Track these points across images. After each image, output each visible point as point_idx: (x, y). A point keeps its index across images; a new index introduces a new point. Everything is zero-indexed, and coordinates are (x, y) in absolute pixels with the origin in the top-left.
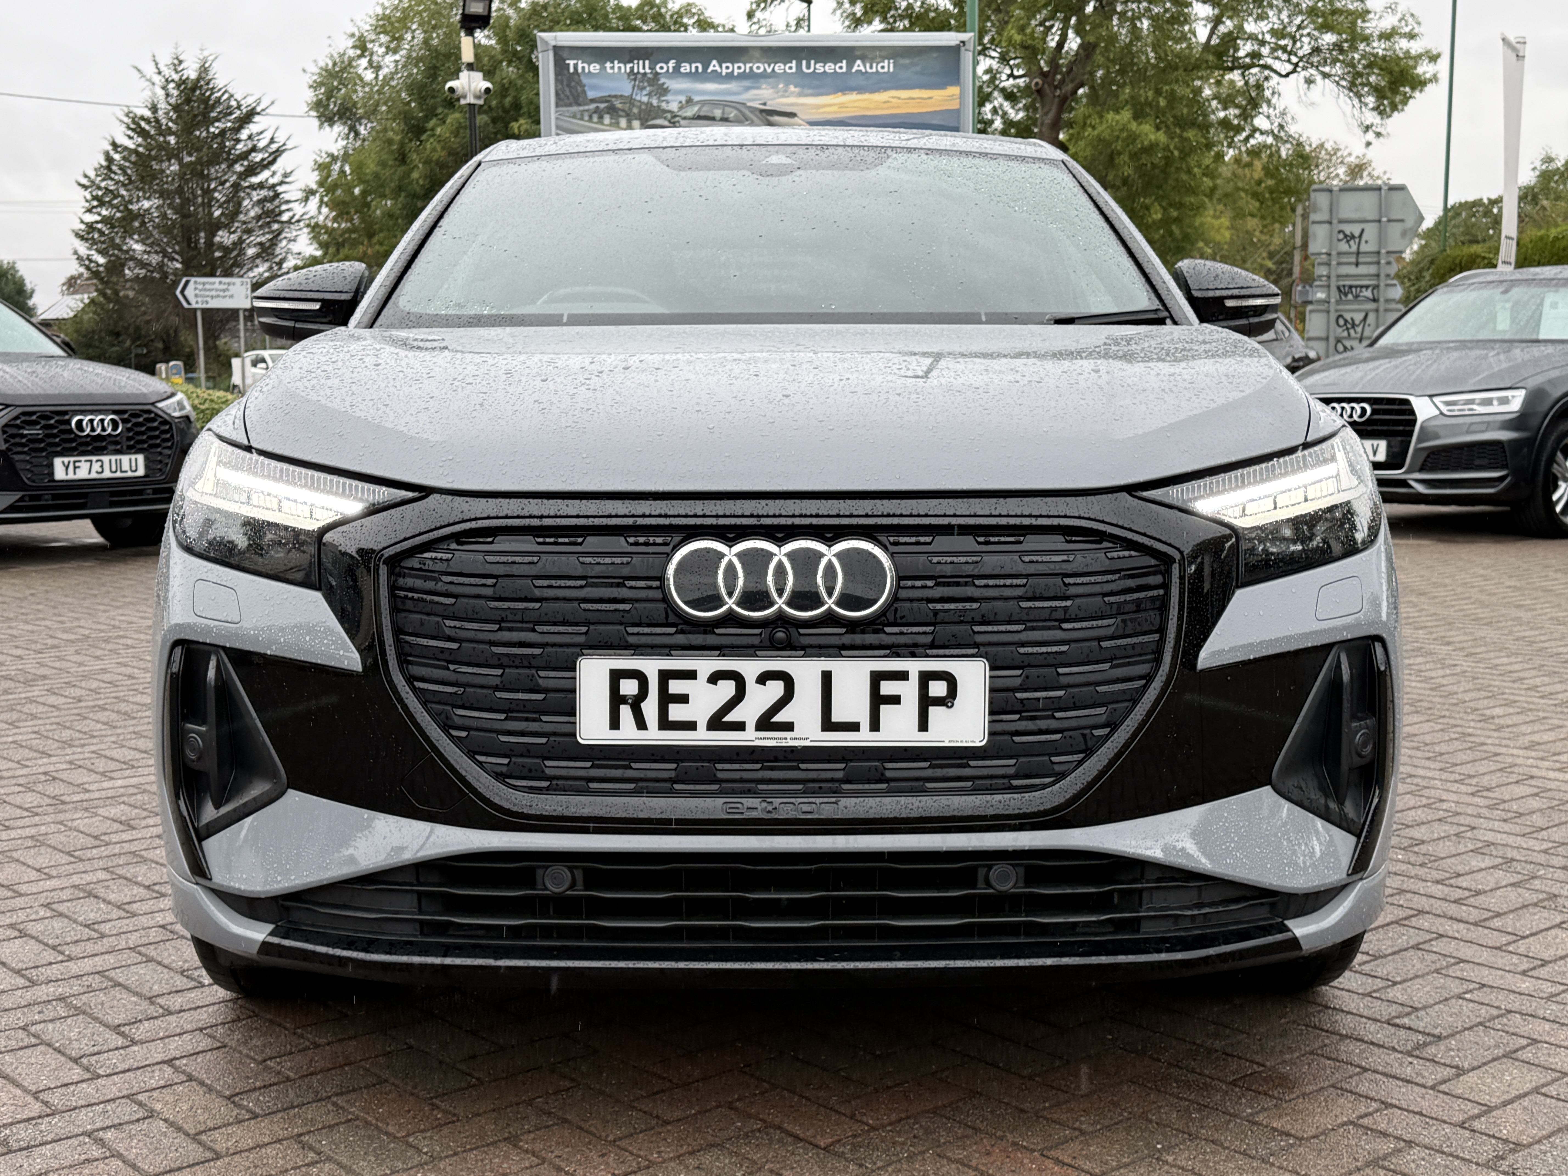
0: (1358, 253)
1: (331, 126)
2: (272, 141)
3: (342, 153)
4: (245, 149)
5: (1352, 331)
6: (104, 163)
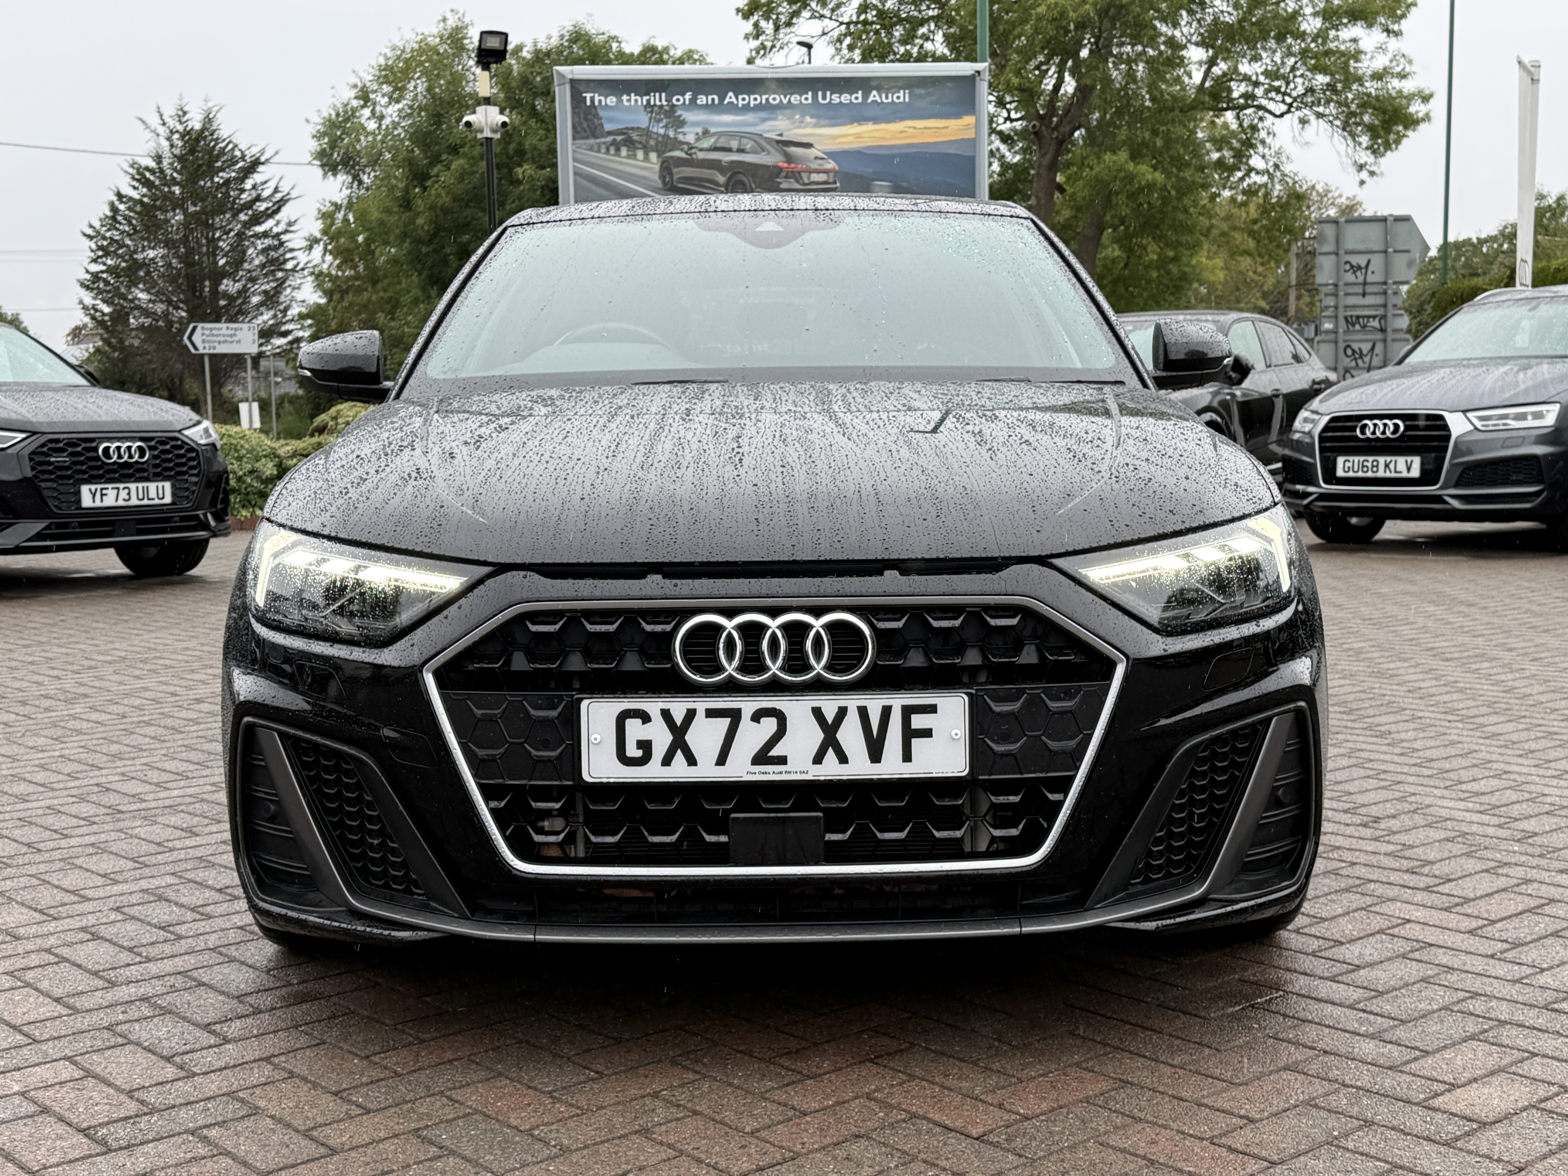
0: (1365, 284)
1: (335, 175)
2: (276, 190)
3: (345, 202)
5: (1360, 362)
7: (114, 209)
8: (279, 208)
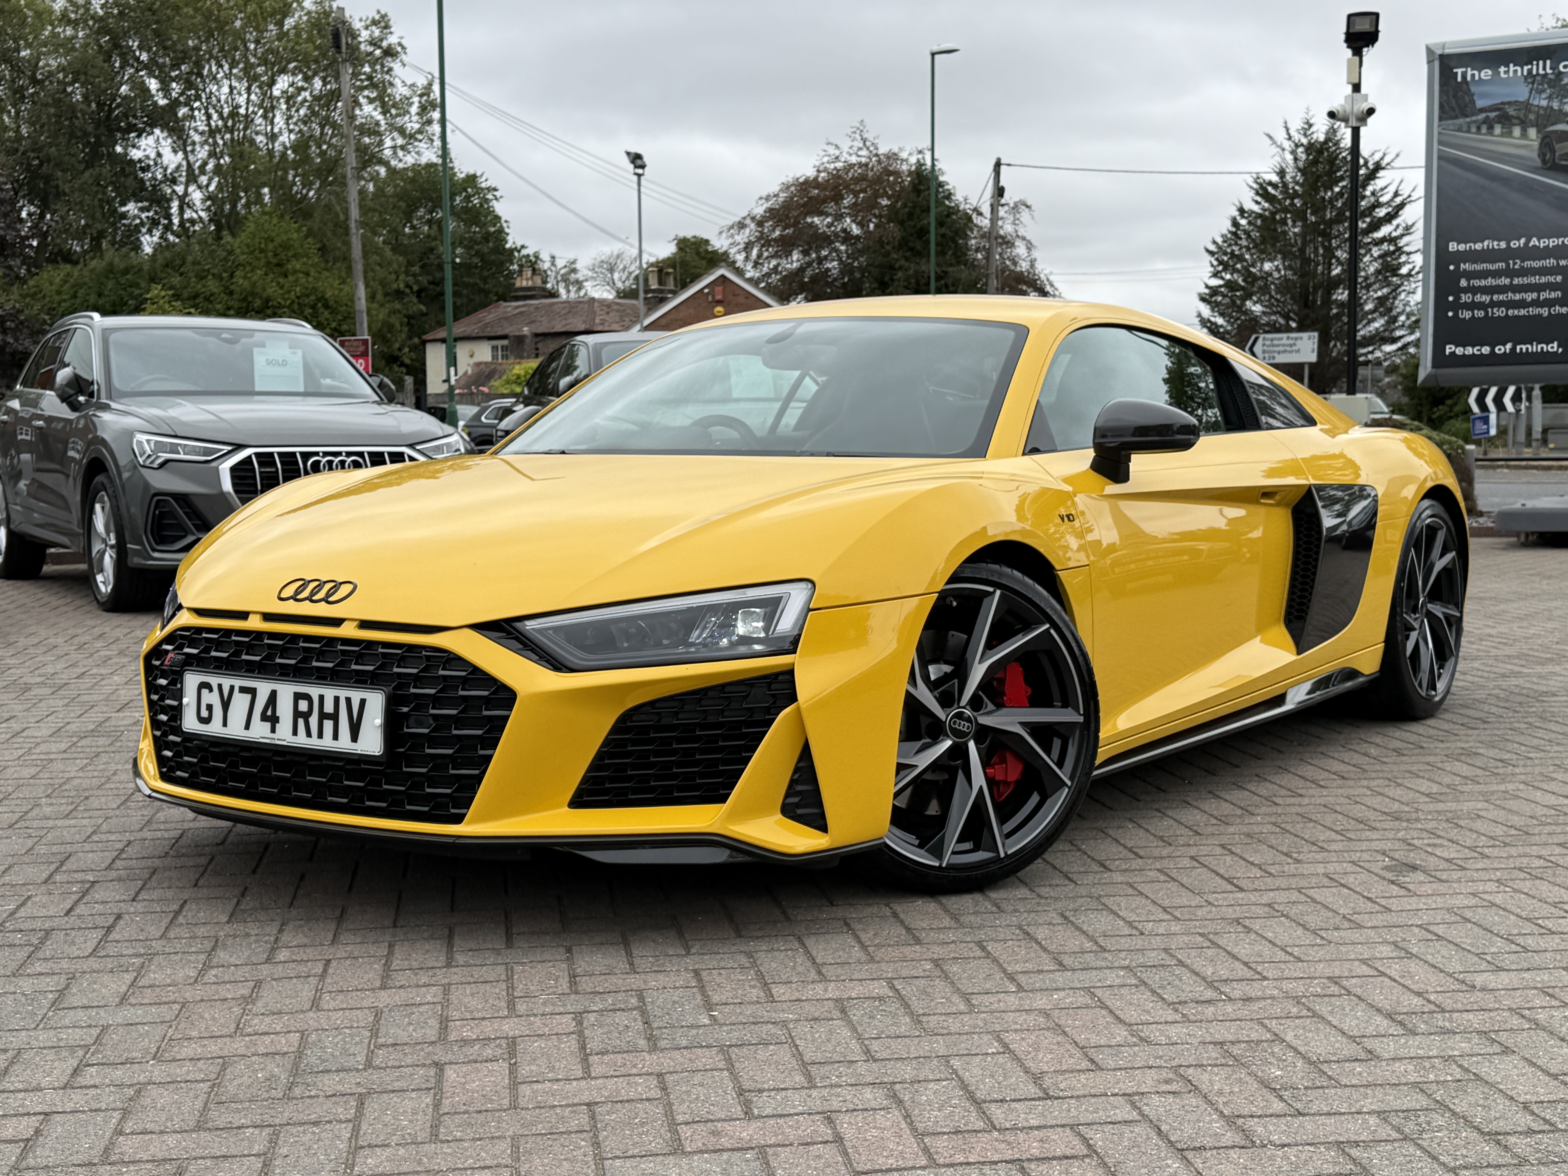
2: (1396, 194)
4: (1369, 205)
6: (1232, 229)
7: (1236, 224)
8: (1397, 213)
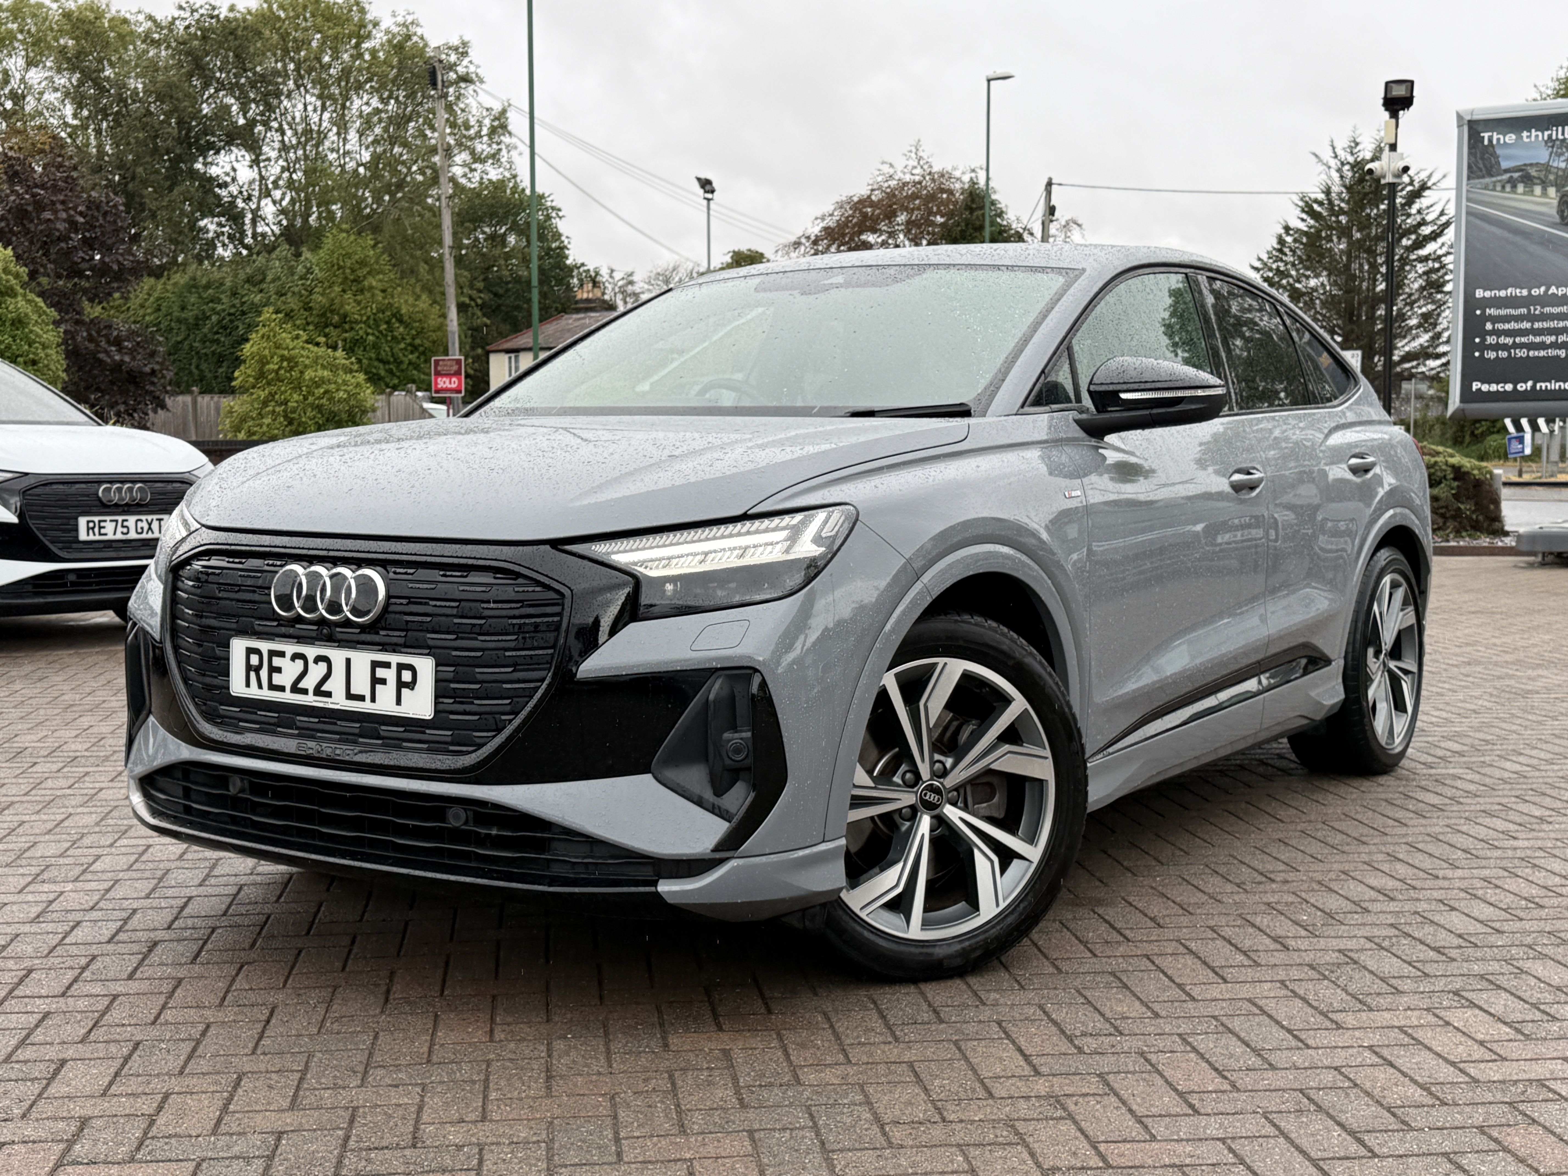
2: (1442, 213)
4: (1414, 223)
6: (1278, 246)
7: (1281, 241)
8: (1442, 231)
